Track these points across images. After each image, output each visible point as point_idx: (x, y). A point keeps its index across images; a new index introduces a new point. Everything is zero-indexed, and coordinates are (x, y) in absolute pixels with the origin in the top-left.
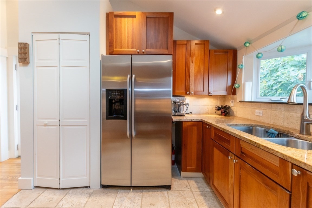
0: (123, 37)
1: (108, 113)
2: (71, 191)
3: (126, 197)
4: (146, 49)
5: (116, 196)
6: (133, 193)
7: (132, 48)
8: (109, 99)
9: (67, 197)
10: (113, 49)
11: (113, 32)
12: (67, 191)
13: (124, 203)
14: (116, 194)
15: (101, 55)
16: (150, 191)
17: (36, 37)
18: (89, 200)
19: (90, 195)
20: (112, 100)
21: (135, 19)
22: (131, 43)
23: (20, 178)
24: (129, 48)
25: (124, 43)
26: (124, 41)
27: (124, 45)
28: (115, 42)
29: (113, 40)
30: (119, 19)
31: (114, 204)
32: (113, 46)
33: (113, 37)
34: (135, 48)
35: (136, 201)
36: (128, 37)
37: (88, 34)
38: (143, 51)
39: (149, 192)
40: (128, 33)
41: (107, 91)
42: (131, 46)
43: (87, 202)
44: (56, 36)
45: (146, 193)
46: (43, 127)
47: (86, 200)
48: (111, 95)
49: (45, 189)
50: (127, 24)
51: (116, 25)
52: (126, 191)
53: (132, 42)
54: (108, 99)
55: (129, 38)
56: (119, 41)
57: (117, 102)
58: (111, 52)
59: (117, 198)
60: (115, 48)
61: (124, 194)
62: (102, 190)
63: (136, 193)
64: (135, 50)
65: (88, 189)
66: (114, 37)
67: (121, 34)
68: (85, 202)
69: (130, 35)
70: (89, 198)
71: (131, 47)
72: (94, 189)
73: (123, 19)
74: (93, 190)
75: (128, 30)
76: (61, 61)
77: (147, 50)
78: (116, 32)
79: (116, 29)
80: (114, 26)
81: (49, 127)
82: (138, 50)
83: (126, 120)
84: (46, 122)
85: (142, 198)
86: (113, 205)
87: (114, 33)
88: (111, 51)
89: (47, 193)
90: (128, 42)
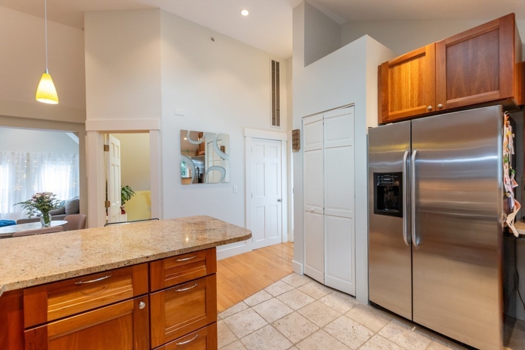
0: (404, 91)
1: (376, 205)
2: (335, 292)
3: (402, 331)
4: (447, 100)
5: (387, 324)
6: (414, 333)
7: (419, 105)
8: (378, 186)
9: (330, 296)
10: (388, 114)
11: (388, 90)
12: (332, 291)
13: (396, 336)
14: (388, 322)
15: (368, 129)
16: (449, 345)
17: (306, 121)
18: (352, 310)
19: (354, 306)
20: (384, 187)
21: (423, 58)
22: (417, 98)
23: (293, 261)
24: (413, 107)
25: (405, 99)
26: (405, 97)
27: (405, 104)
28: (392, 102)
29: (388, 101)
30: (396, 68)
31: (382, 330)
32: (388, 109)
33: (388, 96)
34: (425, 104)
35: (417, 345)
36: (412, 89)
37: (352, 105)
38: (440, 105)
39: (447, 346)
40: (411, 84)
41: (376, 175)
42: (417, 102)
43: (348, 311)
44: (320, 116)
45: (440, 344)
46: (310, 213)
47: (348, 308)
48: (381, 181)
49: (311, 280)
50: (410, 71)
51: (392, 78)
52: (405, 325)
53: (419, 96)
54: (376, 187)
55: (413, 92)
56: (396, 100)
57: (390, 190)
58: (385, 119)
59: (387, 326)
60: (391, 111)
61: (399, 327)
62: (371, 308)
63: (421, 336)
64: (423, 107)
65: (354, 299)
66: (390, 96)
67: (400, 89)
68: (346, 310)
69: (415, 87)
70: (352, 309)
71: (417, 104)
72: (360, 302)
73: (403, 66)
74: (358, 303)
75: (411, 79)
76: (325, 142)
77: (449, 102)
78: (393, 88)
79: (393, 84)
80: (389, 80)
81: (316, 215)
82: (430, 107)
83: (401, 218)
84: (313, 209)
85: (428, 346)
86: (380, 330)
87: (390, 91)
88: (385, 117)
89: (313, 284)
90: (411, 97)
